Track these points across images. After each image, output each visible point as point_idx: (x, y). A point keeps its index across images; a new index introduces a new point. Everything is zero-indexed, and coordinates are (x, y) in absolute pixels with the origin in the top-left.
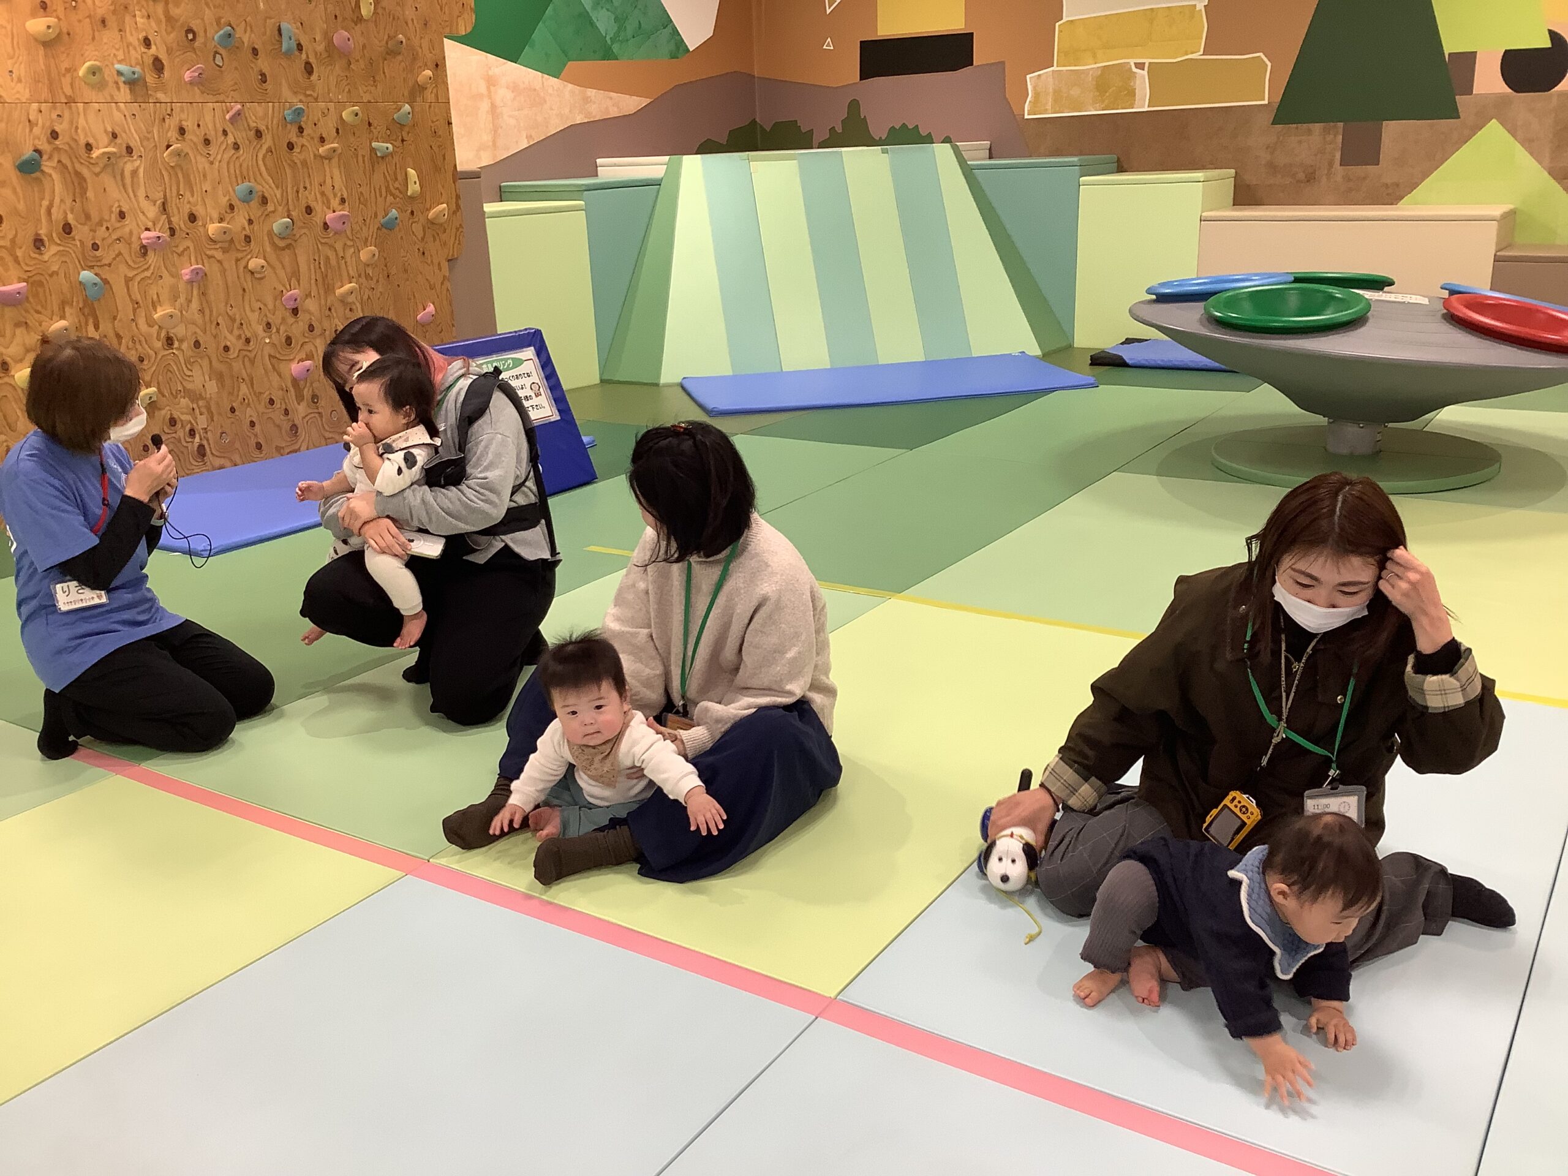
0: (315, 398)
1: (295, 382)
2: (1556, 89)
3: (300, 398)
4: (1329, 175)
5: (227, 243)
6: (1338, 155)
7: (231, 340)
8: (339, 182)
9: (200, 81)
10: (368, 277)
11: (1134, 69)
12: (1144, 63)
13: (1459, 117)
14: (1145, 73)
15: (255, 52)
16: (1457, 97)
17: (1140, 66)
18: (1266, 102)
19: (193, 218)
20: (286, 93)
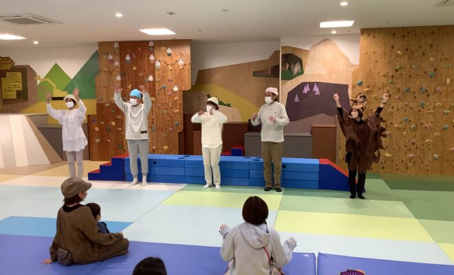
0: (414, 162)
1: (410, 158)
3: (410, 161)
5: (399, 129)
7: (395, 148)
8: (431, 119)
9: (399, 98)
10: (436, 139)
15: (414, 92)
19: (391, 123)
20: (421, 100)
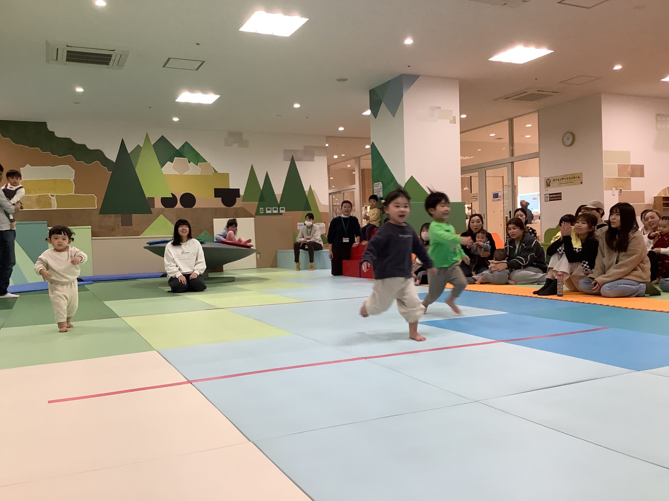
2: (175, 207)
4: (118, 228)
6: (120, 223)
11: (51, 197)
12: (54, 195)
13: (152, 213)
14: (54, 198)
16: (151, 209)
17: (53, 196)
18: (96, 208)
